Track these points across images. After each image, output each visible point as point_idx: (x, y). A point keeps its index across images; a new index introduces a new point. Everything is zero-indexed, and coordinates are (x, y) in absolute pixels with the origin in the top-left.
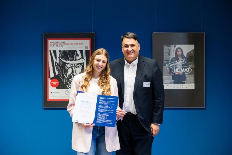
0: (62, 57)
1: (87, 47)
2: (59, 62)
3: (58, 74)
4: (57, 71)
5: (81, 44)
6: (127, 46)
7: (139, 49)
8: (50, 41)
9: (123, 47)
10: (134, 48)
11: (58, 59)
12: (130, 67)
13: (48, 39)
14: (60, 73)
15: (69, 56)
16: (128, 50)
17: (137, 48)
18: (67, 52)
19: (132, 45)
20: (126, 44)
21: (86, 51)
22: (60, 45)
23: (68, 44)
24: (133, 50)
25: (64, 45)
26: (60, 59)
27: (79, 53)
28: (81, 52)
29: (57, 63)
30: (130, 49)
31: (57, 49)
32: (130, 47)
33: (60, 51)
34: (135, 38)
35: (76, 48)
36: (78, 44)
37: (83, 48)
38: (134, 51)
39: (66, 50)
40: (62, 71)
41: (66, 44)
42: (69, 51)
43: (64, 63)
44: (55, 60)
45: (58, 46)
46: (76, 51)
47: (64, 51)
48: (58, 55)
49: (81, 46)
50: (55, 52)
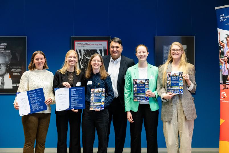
0: (86, 55)
1: (105, 47)
2: (83, 59)
3: (83, 68)
4: (82, 65)
5: (100, 45)
6: (113, 47)
7: (122, 50)
8: (76, 42)
9: (110, 47)
10: (118, 49)
11: (82, 56)
12: (114, 63)
13: (75, 41)
14: (84, 67)
15: (91, 54)
16: (113, 50)
17: (121, 49)
18: (90, 51)
19: (117, 47)
20: (112, 46)
21: (104, 50)
22: (84, 46)
23: (90, 45)
24: (117, 50)
25: (87, 46)
26: (84, 56)
27: (99, 52)
28: (101, 51)
29: (82, 59)
30: (115, 49)
31: (82, 49)
32: (115, 48)
33: (84, 50)
34: (119, 42)
35: (96, 48)
36: (98, 45)
37: (101, 48)
38: (118, 52)
39: (89, 49)
40: (86, 65)
41: (89, 45)
42: (91, 50)
43: (87, 59)
44: (80, 57)
45: (82, 46)
46: (96, 50)
47: (87, 50)
48: (83, 53)
49: (100, 46)
50: (80, 51)
